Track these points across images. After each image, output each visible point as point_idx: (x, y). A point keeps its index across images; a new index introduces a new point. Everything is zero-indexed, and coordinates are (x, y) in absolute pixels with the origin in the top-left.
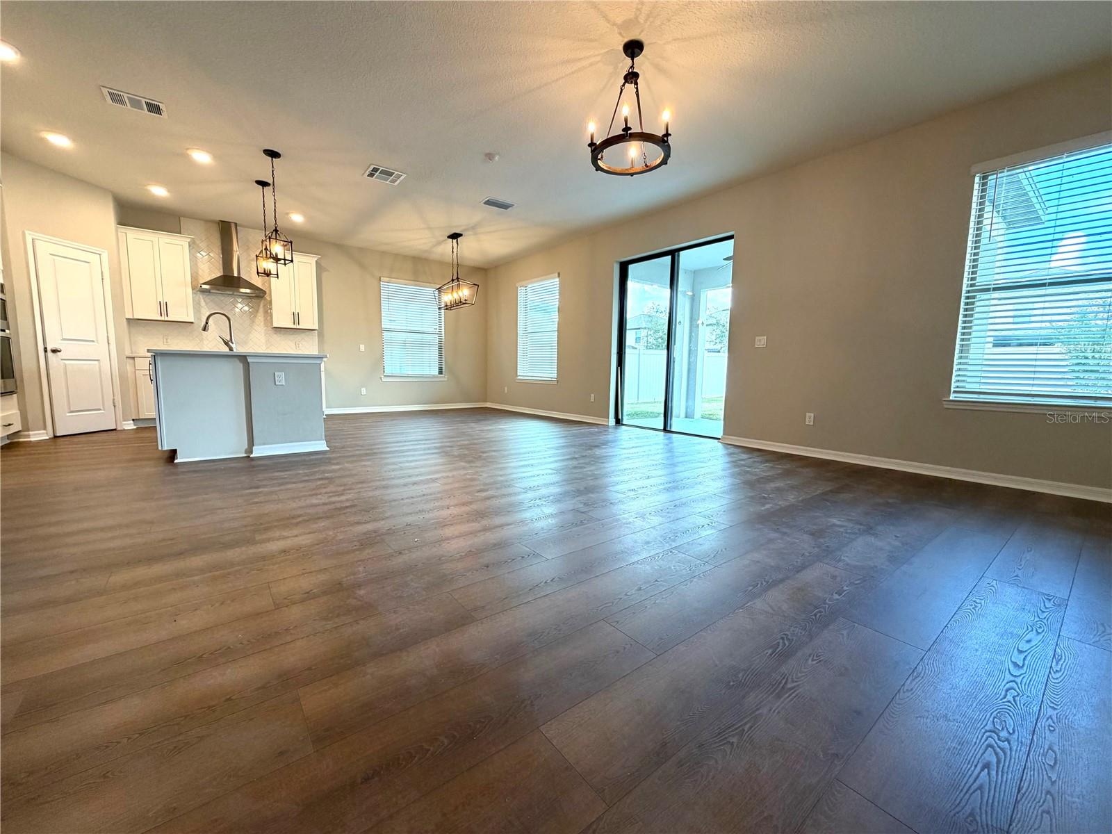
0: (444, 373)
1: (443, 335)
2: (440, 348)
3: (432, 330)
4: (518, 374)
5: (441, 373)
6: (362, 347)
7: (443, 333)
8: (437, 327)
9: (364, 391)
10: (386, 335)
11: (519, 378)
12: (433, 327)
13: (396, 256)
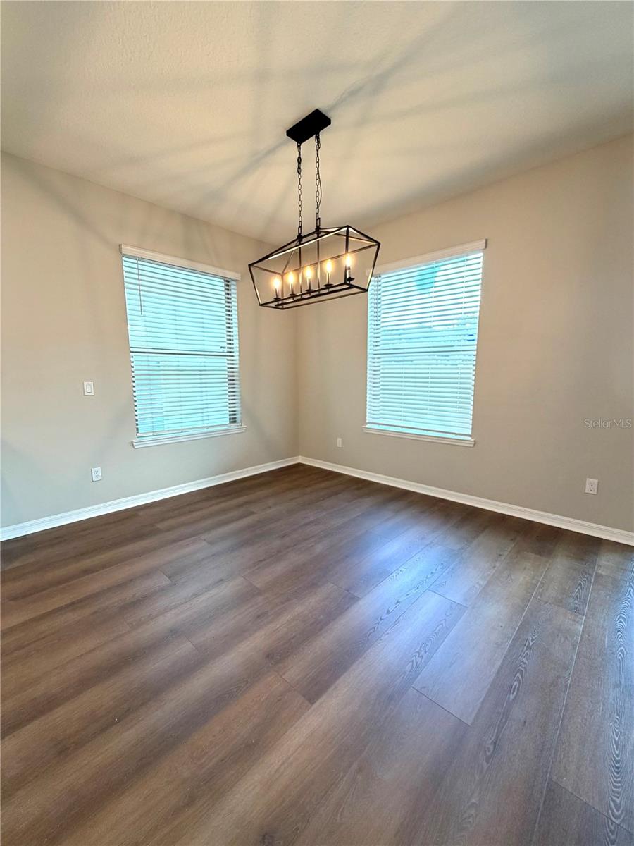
0: (238, 420)
1: (237, 358)
2: (231, 380)
3: (216, 349)
4: (368, 420)
5: (233, 421)
6: (89, 387)
7: (236, 354)
8: (225, 345)
9: (97, 473)
10: (139, 361)
11: (368, 426)
12: (216, 342)
13: (152, 206)
